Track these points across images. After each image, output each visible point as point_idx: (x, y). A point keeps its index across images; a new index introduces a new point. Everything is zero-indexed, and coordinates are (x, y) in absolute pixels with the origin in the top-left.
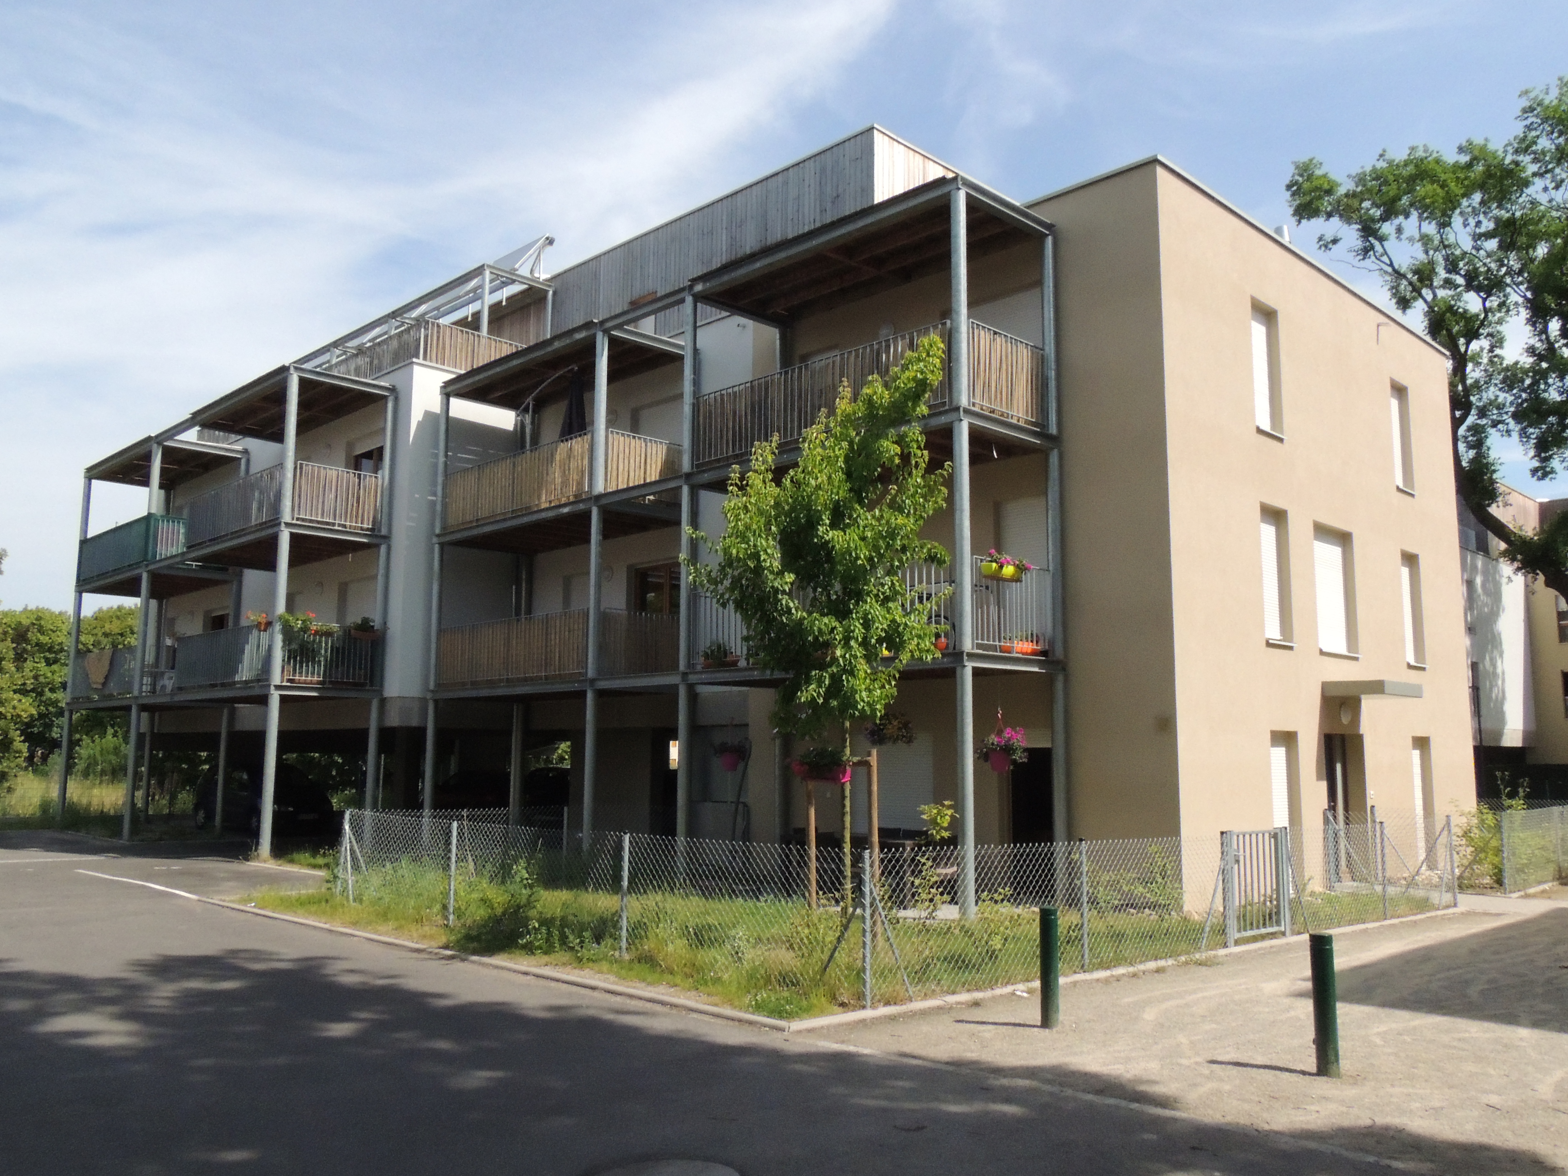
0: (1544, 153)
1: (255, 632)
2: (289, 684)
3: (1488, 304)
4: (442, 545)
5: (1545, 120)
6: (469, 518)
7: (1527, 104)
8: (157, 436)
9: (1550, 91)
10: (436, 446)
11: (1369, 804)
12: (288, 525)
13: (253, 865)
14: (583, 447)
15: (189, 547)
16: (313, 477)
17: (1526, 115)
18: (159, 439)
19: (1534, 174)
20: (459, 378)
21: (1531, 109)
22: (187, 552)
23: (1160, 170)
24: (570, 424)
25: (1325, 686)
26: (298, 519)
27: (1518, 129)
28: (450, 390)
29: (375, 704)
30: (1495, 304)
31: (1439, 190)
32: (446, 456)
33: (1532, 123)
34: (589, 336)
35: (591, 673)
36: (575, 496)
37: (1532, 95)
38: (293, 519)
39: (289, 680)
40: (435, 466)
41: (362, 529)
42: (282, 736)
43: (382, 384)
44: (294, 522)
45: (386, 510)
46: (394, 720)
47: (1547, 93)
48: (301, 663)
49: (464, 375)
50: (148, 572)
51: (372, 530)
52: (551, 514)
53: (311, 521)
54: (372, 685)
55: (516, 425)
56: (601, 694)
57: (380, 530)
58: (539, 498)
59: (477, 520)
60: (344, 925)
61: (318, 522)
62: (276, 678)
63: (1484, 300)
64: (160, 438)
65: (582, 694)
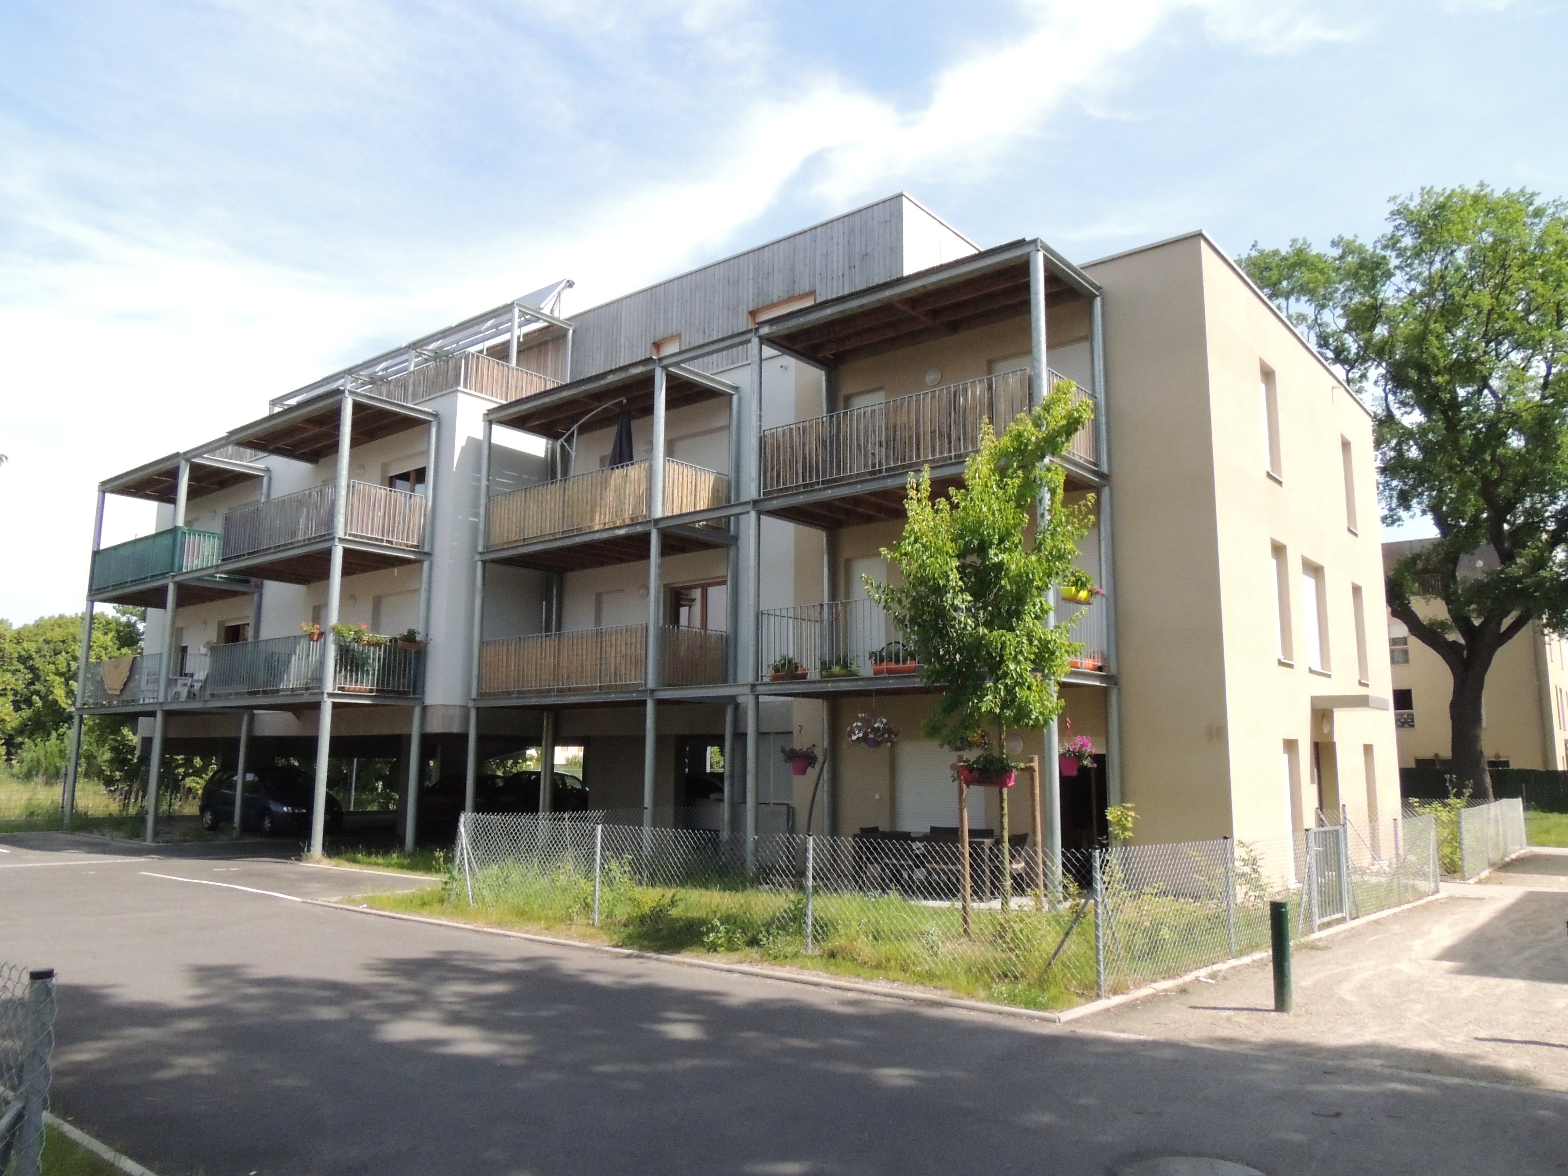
0: (1406, 249)
1: (304, 643)
2: (340, 692)
3: (1350, 375)
4: (484, 562)
5: (1409, 223)
6: (513, 537)
7: (1395, 208)
8: (185, 453)
9: (1414, 198)
10: (479, 470)
11: (1341, 802)
12: (341, 540)
13: (305, 866)
14: (639, 474)
15: (223, 560)
16: (364, 496)
17: (1394, 217)
18: (186, 456)
19: (1396, 267)
20: (502, 407)
21: (1399, 212)
22: (221, 565)
23: (1203, 244)
24: (621, 453)
25: (1314, 699)
26: (350, 535)
27: (1388, 229)
28: (493, 418)
29: (417, 711)
30: (1357, 375)
31: (1320, 277)
32: (488, 480)
33: (1400, 225)
34: (647, 372)
35: (651, 684)
36: (632, 519)
37: (1399, 201)
38: (345, 535)
39: (340, 689)
40: (478, 488)
41: (407, 545)
42: (335, 742)
43: (426, 410)
44: (347, 537)
45: (428, 528)
46: (436, 726)
47: (1411, 200)
48: (351, 671)
49: (506, 405)
50: (174, 583)
51: (417, 547)
52: (605, 535)
53: (361, 537)
54: (414, 693)
55: (547, 452)
56: (659, 703)
57: (423, 547)
58: (592, 519)
59: (524, 540)
60: (490, 924)
61: (368, 538)
62: (329, 686)
63: (1348, 372)
64: (189, 455)
65: (644, 703)
